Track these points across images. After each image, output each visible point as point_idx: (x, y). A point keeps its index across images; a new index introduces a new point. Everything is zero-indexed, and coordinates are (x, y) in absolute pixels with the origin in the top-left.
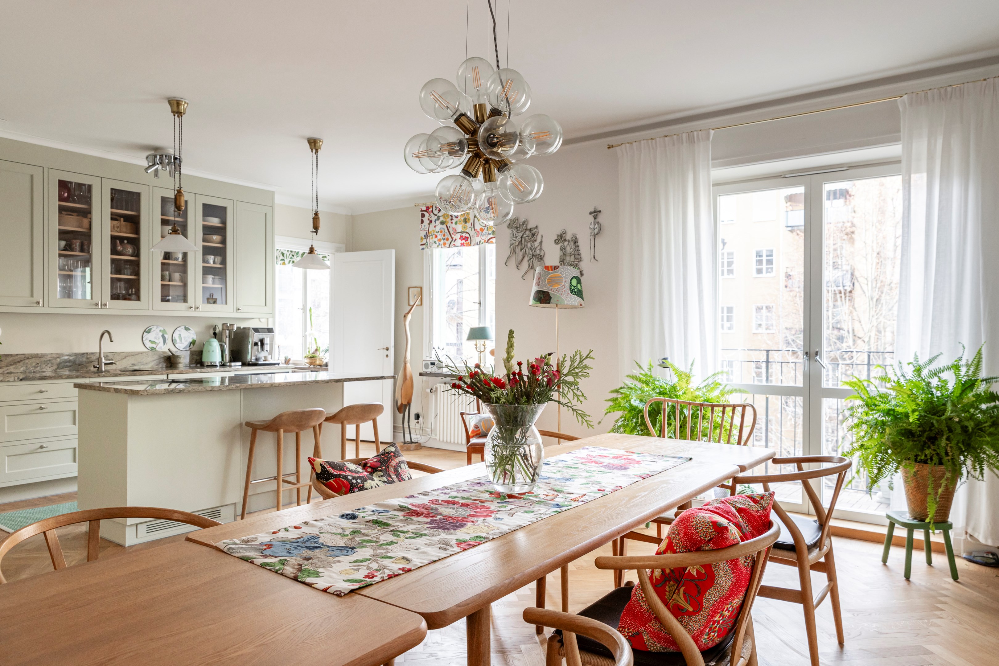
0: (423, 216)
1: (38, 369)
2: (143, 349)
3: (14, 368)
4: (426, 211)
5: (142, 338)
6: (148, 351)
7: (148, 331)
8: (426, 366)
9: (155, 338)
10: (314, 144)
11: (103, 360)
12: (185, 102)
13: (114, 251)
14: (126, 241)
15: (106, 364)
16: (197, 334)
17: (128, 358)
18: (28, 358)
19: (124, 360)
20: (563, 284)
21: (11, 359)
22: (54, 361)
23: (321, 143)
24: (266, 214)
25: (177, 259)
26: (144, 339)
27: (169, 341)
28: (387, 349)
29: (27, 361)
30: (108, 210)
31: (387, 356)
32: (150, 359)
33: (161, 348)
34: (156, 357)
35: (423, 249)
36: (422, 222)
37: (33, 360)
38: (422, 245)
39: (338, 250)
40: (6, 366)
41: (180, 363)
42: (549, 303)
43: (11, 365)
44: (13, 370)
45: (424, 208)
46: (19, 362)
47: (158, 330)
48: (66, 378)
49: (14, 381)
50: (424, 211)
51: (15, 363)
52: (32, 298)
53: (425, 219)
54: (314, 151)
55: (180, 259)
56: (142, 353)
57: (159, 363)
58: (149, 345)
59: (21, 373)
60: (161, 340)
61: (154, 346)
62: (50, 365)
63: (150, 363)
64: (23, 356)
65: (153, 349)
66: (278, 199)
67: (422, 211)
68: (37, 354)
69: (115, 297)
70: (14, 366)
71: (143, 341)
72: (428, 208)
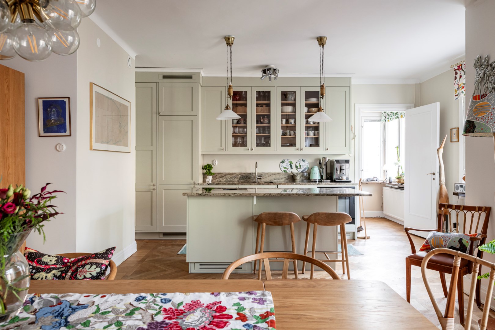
0: (456, 73)
1: (231, 180)
2: (281, 172)
3: (222, 179)
4: (457, 70)
5: (280, 165)
6: (282, 172)
7: (283, 162)
8: (457, 188)
9: (286, 166)
10: (321, 41)
11: (257, 176)
12: (232, 37)
13: (258, 122)
14: (266, 117)
15: (258, 178)
16: (309, 163)
17: (272, 176)
18: (227, 175)
19: (270, 177)
20: (490, 111)
21: (221, 175)
22: (238, 176)
23: (325, 39)
24: (345, 92)
25: (291, 123)
26: (281, 166)
27: (294, 168)
28: (434, 174)
29: (227, 176)
30: (254, 102)
31: (434, 179)
32: (283, 177)
33: (289, 171)
34: (286, 176)
35: (457, 99)
36: (456, 78)
37: (229, 176)
38: (456, 96)
39: (408, 108)
40: (219, 178)
41: (297, 179)
42: (473, 132)
43: (221, 178)
44: (221, 180)
45: (456, 68)
46: (224, 176)
47: (288, 161)
48: (227, 185)
49: (206, 185)
50: (456, 70)
51: (222, 177)
52: (221, 147)
53: (458, 76)
54: (321, 46)
55: (293, 123)
56: (279, 173)
57: (288, 179)
58: (283, 169)
59: (224, 181)
60: (289, 167)
61: (286, 170)
62: (236, 178)
63: (283, 179)
64: (225, 174)
65: (285, 171)
66: (353, 82)
67: (455, 70)
68: (231, 173)
69: (258, 145)
70: (222, 178)
71: (280, 167)
72: (459, 67)
